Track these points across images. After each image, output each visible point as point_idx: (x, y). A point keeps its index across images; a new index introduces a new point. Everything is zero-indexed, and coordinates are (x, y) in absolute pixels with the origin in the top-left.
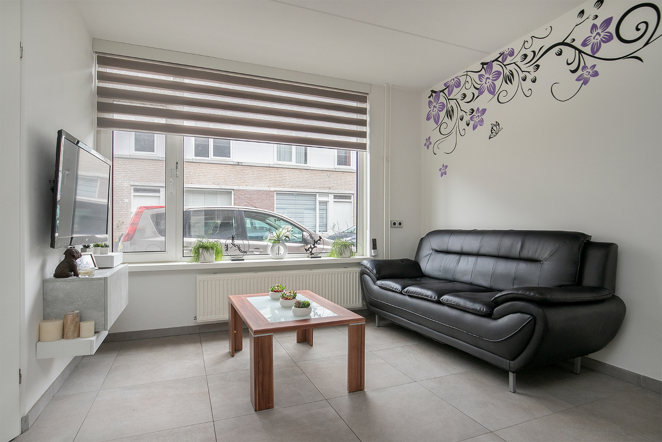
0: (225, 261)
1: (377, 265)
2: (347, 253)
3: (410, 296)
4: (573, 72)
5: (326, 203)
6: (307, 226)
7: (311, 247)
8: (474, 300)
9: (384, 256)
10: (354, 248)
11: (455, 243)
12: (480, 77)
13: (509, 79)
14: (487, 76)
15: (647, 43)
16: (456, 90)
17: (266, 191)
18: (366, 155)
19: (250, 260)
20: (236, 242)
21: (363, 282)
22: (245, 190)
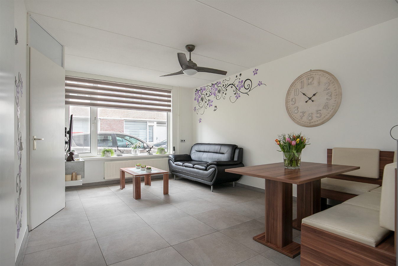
0: (114, 156)
1: (175, 156)
2: (163, 152)
3: (185, 167)
4: (235, 94)
5: (153, 126)
6: (142, 139)
7: (149, 150)
8: (202, 166)
9: (178, 153)
10: (166, 150)
11: (202, 148)
12: (211, 88)
13: (219, 92)
14: (213, 89)
15: (249, 91)
16: (204, 91)
17: (119, 120)
18: (171, 114)
19: (124, 155)
20: (119, 148)
21: (169, 163)
22: (107, 119)
